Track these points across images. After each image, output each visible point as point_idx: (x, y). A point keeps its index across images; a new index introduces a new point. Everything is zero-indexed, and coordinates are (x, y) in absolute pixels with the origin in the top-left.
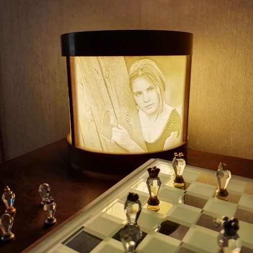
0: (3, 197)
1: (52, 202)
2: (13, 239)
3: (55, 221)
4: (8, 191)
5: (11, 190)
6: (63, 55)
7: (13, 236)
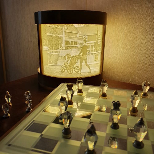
0: (5, 96)
1: (30, 99)
2: (9, 116)
3: (31, 110)
4: (8, 94)
5: (9, 94)
6: (36, 24)
7: (9, 115)
